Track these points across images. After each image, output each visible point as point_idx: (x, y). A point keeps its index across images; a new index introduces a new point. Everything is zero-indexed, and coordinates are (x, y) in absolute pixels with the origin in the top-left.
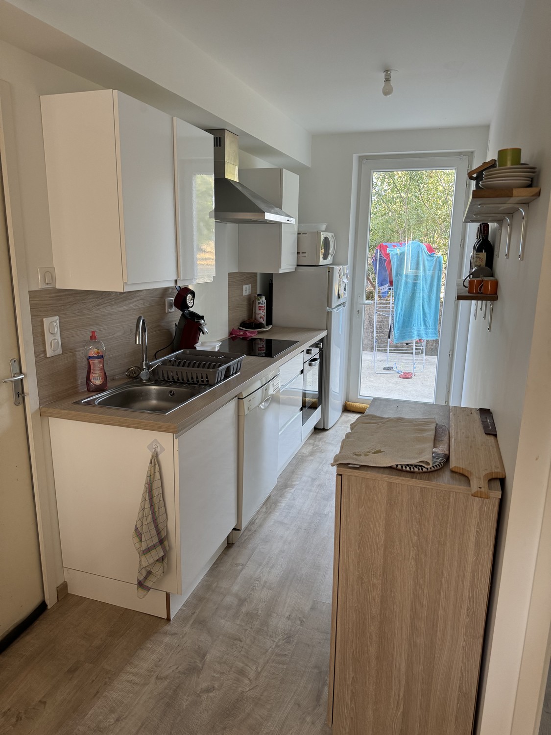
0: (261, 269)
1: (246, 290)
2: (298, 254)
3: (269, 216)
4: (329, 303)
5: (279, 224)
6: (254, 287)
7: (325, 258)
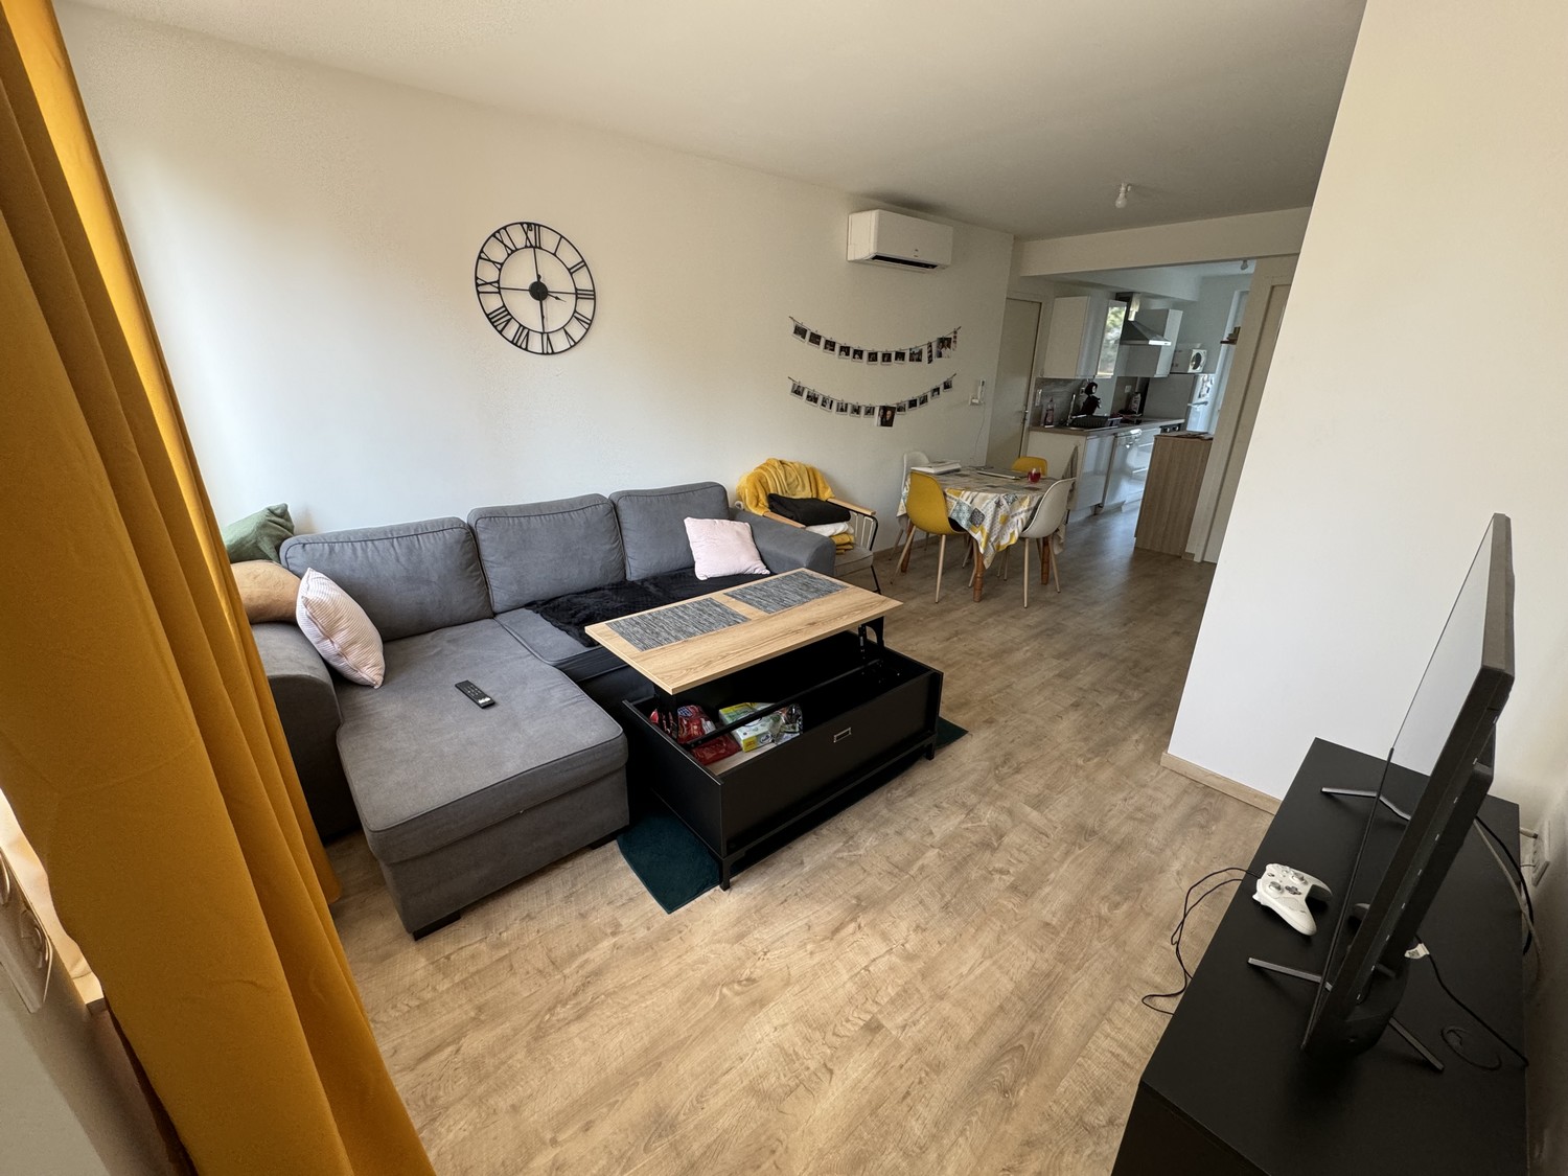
0: (1140, 375)
1: (1128, 389)
2: (1172, 365)
3: (1151, 342)
4: (1190, 401)
5: (1160, 346)
6: (1134, 386)
7: (1195, 368)
